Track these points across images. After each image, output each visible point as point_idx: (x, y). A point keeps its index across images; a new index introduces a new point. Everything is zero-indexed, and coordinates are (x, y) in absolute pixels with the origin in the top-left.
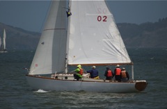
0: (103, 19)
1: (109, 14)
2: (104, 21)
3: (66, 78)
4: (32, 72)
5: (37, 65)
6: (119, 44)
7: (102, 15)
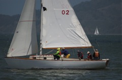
0: (66, 13)
1: (71, 9)
2: (67, 14)
3: (45, 58)
4: (9, 55)
5: (12, 49)
6: (80, 32)
7: (65, 10)
